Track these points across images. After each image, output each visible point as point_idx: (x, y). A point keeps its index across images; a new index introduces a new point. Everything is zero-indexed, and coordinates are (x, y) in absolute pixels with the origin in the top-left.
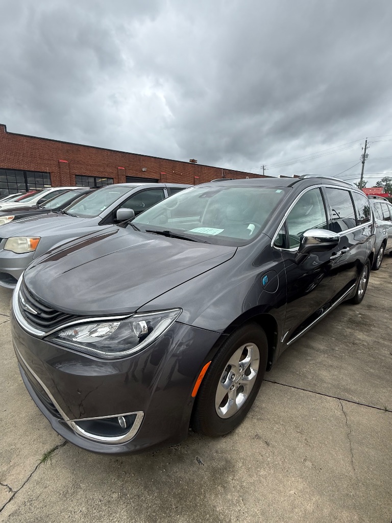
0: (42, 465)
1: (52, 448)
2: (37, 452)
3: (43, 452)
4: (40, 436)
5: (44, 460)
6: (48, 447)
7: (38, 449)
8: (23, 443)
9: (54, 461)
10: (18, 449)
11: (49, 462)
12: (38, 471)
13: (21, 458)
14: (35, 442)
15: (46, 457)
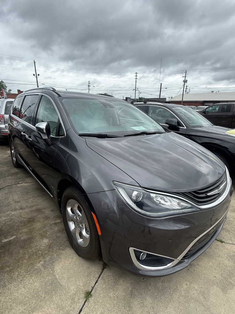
0: (226, 242)
1: (218, 241)
2: (223, 246)
3: (221, 244)
4: (216, 248)
5: (224, 242)
6: (219, 243)
7: (222, 247)
8: (224, 254)
9: (222, 239)
10: (227, 255)
11: (223, 240)
12: (229, 242)
13: (230, 251)
14: (220, 249)
15: (222, 242)
